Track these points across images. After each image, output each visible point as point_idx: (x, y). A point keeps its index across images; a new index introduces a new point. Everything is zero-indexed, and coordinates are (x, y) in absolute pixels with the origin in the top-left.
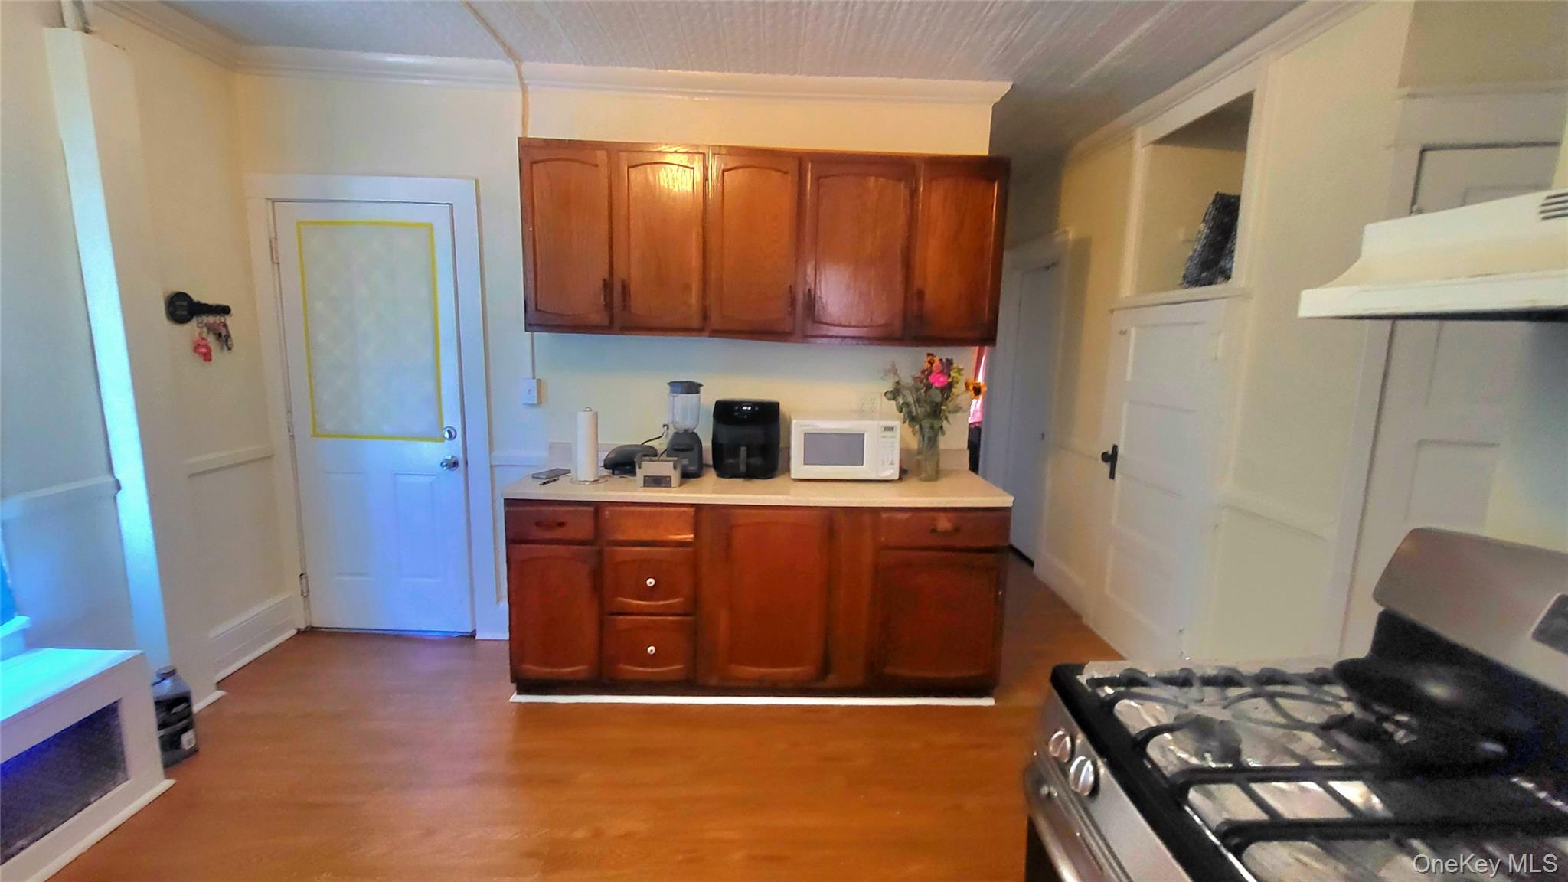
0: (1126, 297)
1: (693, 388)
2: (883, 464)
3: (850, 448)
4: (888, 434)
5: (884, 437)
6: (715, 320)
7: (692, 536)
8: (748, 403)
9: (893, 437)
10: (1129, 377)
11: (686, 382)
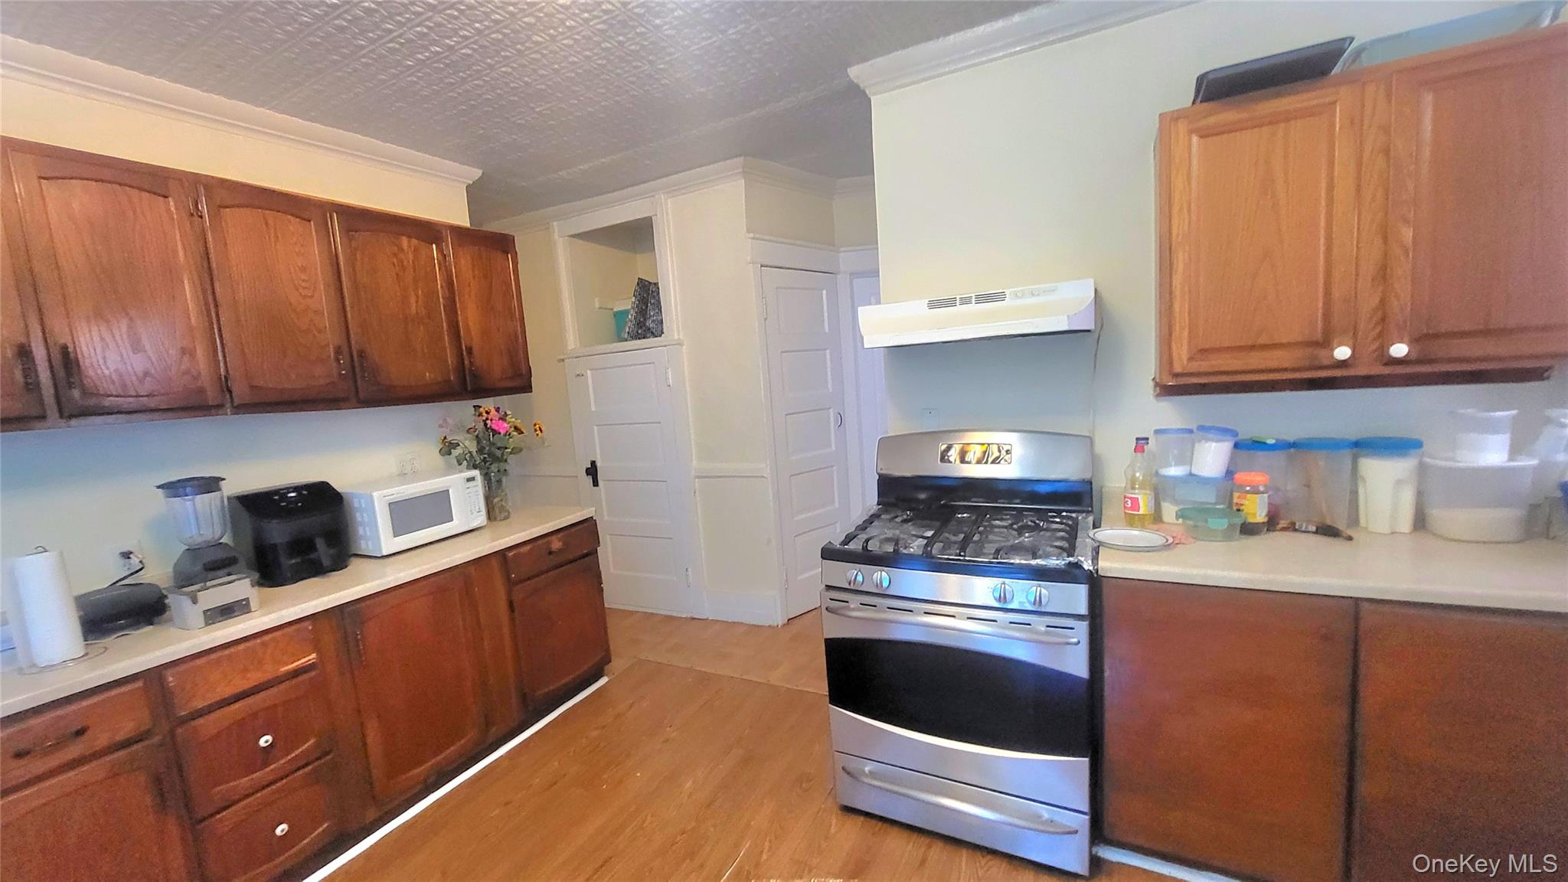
0: (572, 349)
1: (210, 485)
2: (472, 514)
3: (437, 506)
4: (471, 484)
5: (468, 488)
6: (240, 390)
7: (314, 656)
8: (289, 489)
9: (476, 486)
10: (593, 409)
11: (202, 478)
